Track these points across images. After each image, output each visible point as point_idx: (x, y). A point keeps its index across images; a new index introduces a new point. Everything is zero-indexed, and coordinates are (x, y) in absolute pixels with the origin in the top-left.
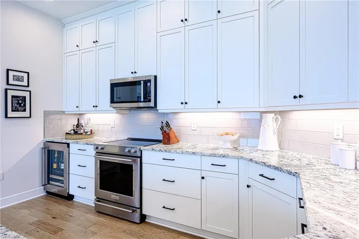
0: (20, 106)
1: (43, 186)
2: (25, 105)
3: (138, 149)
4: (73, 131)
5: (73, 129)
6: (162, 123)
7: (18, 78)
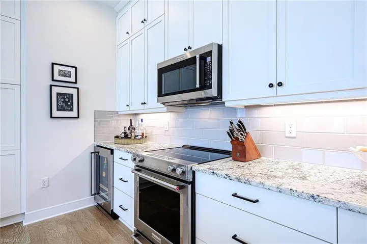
0: (67, 104)
1: (92, 195)
2: (72, 104)
3: (189, 169)
4: (123, 134)
5: (124, 131)
6: (232, 123)
7: (65, 73)
